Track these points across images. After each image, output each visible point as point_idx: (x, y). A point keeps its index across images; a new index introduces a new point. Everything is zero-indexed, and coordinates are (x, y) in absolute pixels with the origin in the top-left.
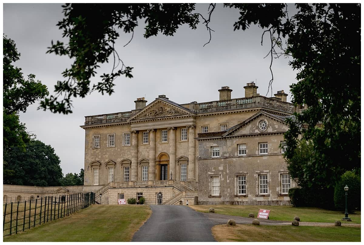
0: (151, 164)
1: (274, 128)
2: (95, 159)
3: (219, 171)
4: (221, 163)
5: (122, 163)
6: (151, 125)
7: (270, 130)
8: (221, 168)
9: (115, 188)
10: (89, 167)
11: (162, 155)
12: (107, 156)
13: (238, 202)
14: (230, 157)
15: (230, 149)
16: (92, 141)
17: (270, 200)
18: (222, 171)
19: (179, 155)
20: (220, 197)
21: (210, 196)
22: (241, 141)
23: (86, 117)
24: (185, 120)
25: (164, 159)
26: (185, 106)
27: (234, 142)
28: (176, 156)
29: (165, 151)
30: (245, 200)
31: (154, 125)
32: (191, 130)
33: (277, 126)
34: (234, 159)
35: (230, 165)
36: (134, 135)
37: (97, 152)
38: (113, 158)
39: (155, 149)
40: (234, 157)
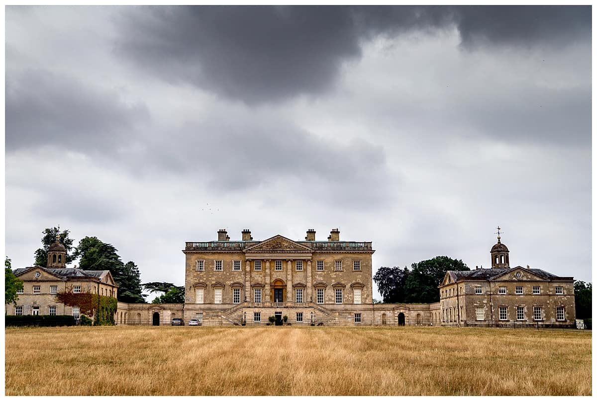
0: (268, 287)
1: (528, 278)
2: (199, 280)
3: (484, 303)
4: (485, 298)
5: (232, 286)
6: (267, 256)
7: (525, 279)
8: (485, 302)
9: (250, 307)
10: (191, 287)
11: (277, 281)
12: (213, 279)
13: (502, 325)
14: (494, 294)
15: (493, 290)
16: (195, 265)
17: (527, 323)
18: (486, 304)
19: (296, 283)
20: (485, 321)
21: (476, 321)
22: (502, 284)
23: (186, 243)
24: (304, 255)
25: (279, 284)
26: (303, 244)
27: (497, 284)
28: (292, 282)
29: (280, 278)
30: (507, 323)
31: (272, 256)
32: (309, 263)
33: (530, 277)
34: (497, 296)
35: (494, 300)
36: (248, 262)
37: (201, 274)
38: (221, 281)
39: (271, 275)
40: (497, 294)
